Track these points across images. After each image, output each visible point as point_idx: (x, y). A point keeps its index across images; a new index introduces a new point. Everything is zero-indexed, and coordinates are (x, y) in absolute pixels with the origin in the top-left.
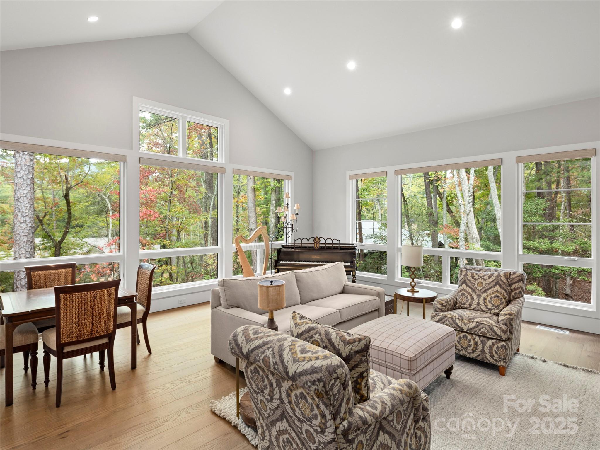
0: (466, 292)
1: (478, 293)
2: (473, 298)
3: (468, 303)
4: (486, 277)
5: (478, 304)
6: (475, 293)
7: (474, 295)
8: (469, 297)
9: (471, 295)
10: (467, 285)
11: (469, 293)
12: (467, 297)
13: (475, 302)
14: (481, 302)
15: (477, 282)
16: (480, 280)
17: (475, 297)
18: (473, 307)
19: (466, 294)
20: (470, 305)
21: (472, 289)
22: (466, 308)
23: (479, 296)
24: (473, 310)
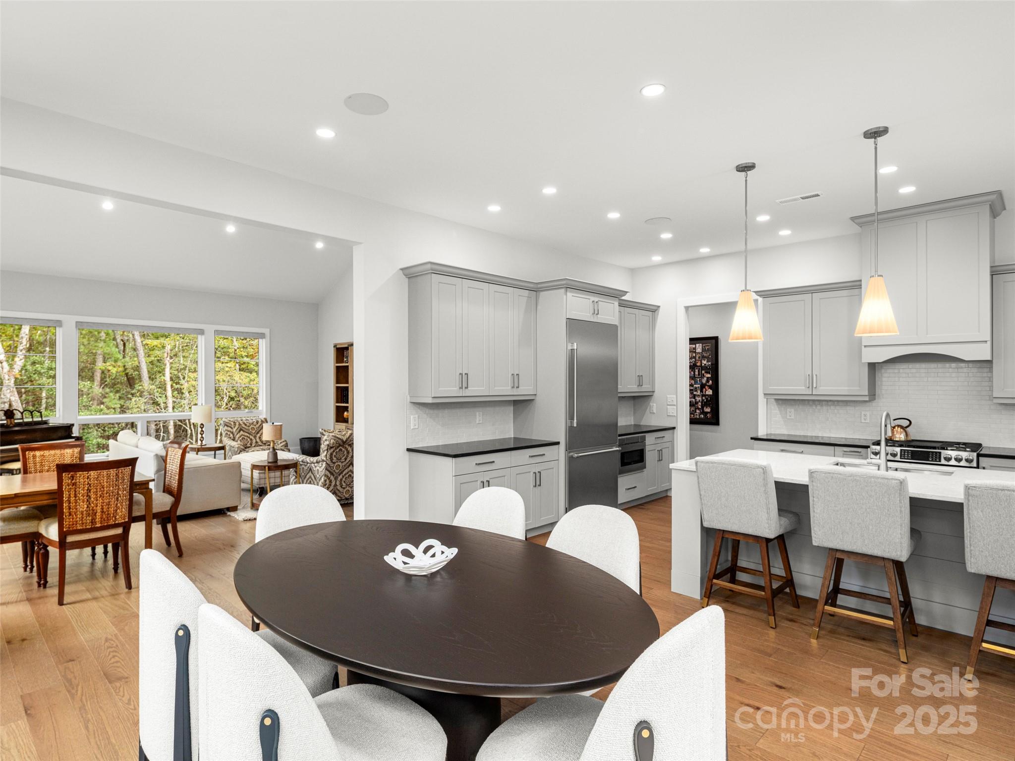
0: (245, 436)
1: (254, 435)
2: (251, 439)
3: (249, 444)
4: (255, 423)
5: (257, 442)
6: (252, 435)
7: (251, 437)
8: (249, 440)
9: (249, 438)
10: (244, 431)
11: (247, 436)
12: (247, 440)
13: (254, 441)
14: (258, 440)
15: (250, 428)
16: (252, 426)
17: (253, 438)
18: (253, 445)
19: (246, 438)
20: (251, 444)
21: (248, 433)
22: (249, 447)
23: (255, 437)
24: (254, 447)
